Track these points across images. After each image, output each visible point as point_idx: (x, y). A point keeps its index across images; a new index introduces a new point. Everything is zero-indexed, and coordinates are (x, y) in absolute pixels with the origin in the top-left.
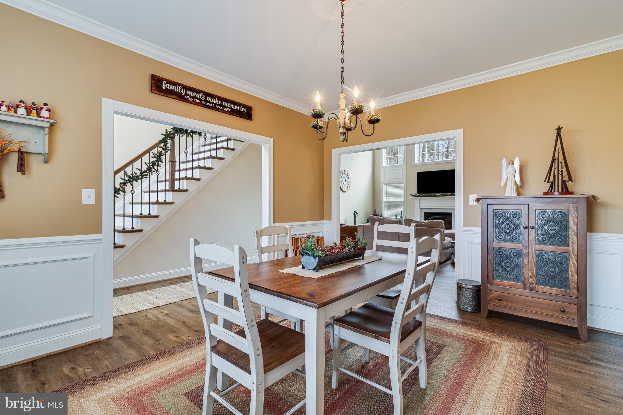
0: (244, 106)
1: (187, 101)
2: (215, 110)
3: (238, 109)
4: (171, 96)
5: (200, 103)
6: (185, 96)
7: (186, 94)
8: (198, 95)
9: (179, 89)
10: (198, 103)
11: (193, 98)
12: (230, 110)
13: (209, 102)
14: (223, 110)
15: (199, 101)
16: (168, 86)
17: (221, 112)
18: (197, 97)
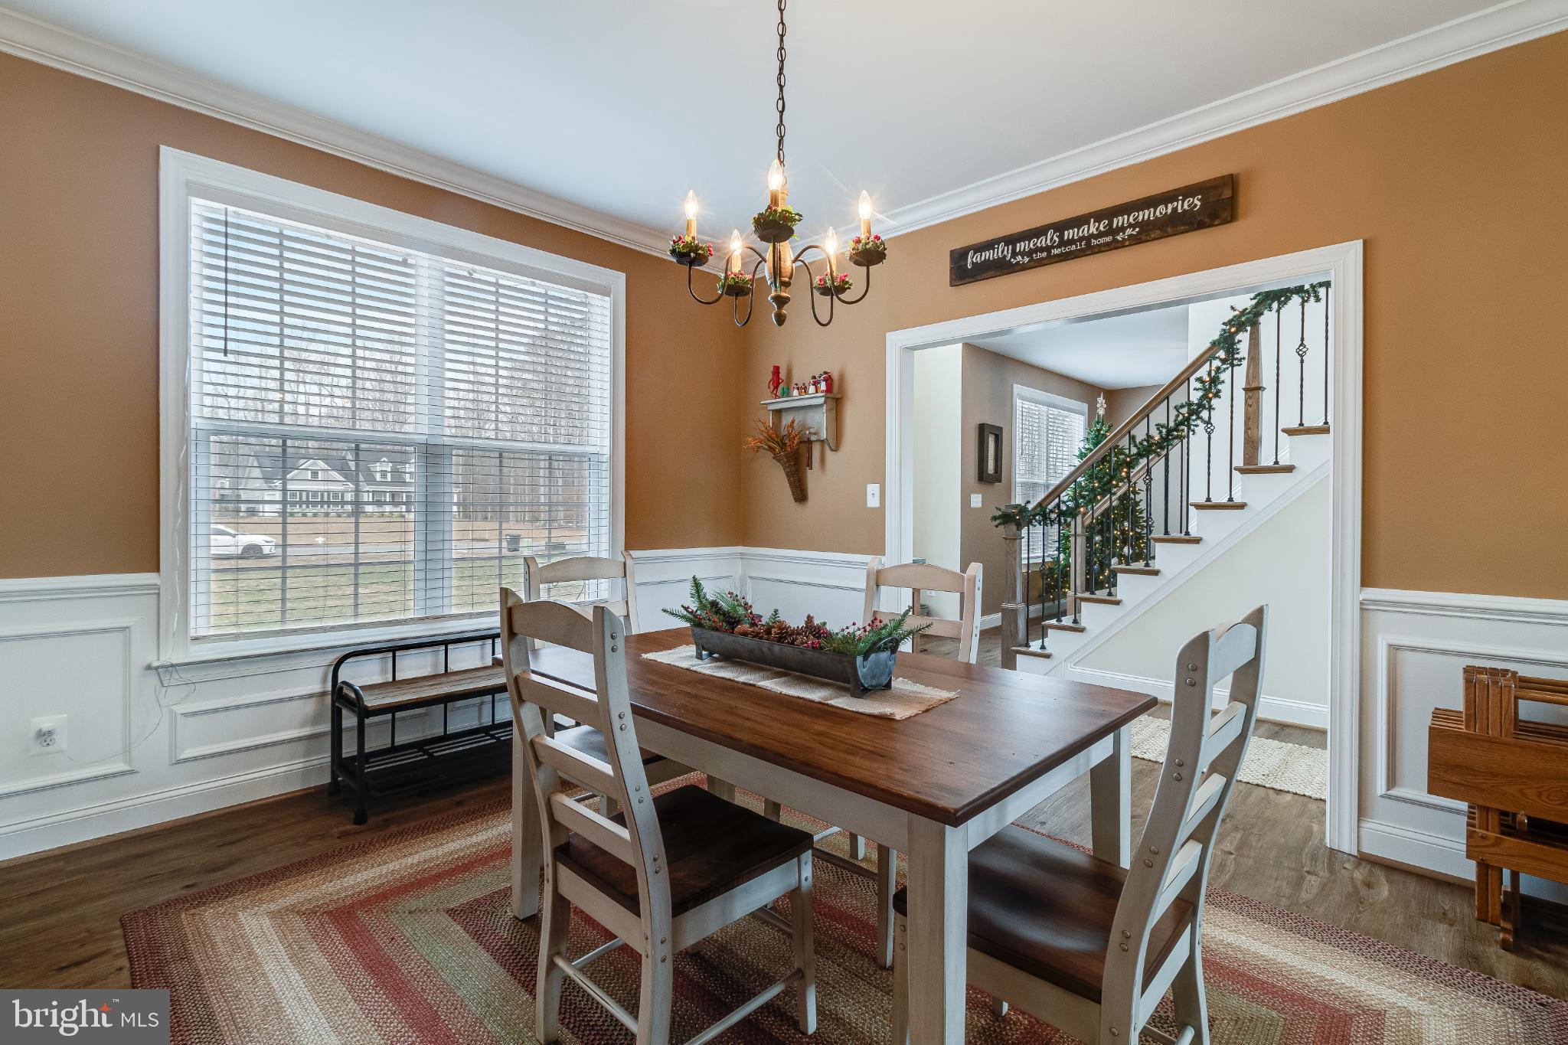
0: (1187, 192)
1: (1018, 268)
2: (1090, 255)
3: (1169, 211)
4: (984, 276)
5: (1049, 256)
6: (1012, 260)
7: (1014, 254)
8: (1042, 242)
9: (1001, 251)
10: (1042, 259)
11: (1030, 253)
12: (1137, 230)
13: (1071, 242)
14: (1115, 240)
15: (1044, 254)
16: (979, 258)
17: (1110, 250)
18: (1039, 245)
